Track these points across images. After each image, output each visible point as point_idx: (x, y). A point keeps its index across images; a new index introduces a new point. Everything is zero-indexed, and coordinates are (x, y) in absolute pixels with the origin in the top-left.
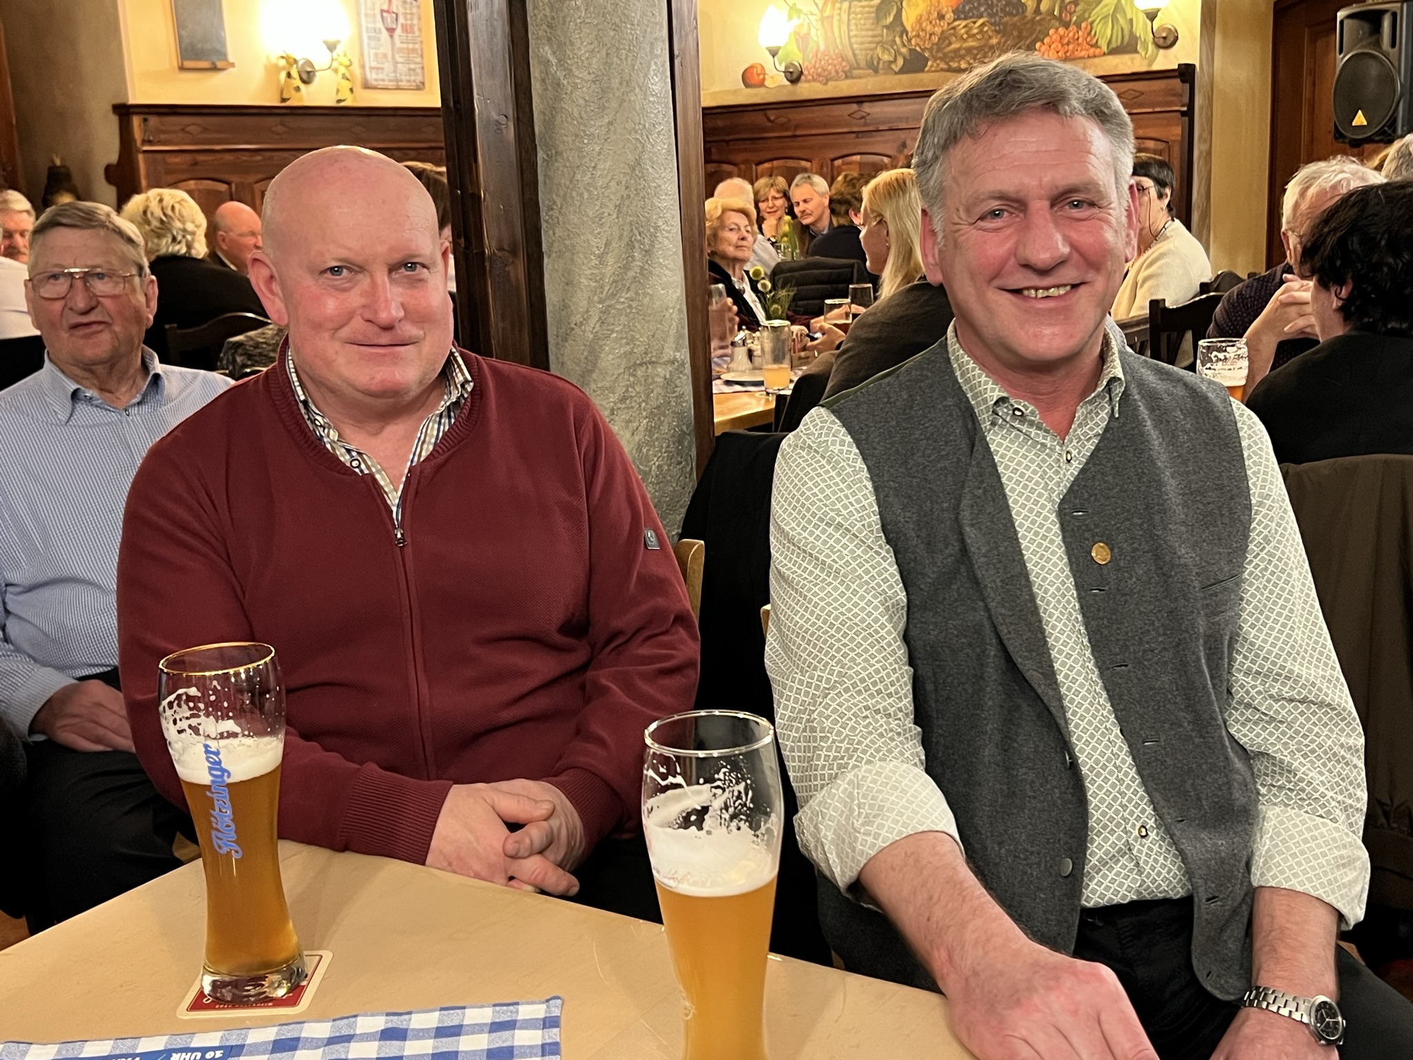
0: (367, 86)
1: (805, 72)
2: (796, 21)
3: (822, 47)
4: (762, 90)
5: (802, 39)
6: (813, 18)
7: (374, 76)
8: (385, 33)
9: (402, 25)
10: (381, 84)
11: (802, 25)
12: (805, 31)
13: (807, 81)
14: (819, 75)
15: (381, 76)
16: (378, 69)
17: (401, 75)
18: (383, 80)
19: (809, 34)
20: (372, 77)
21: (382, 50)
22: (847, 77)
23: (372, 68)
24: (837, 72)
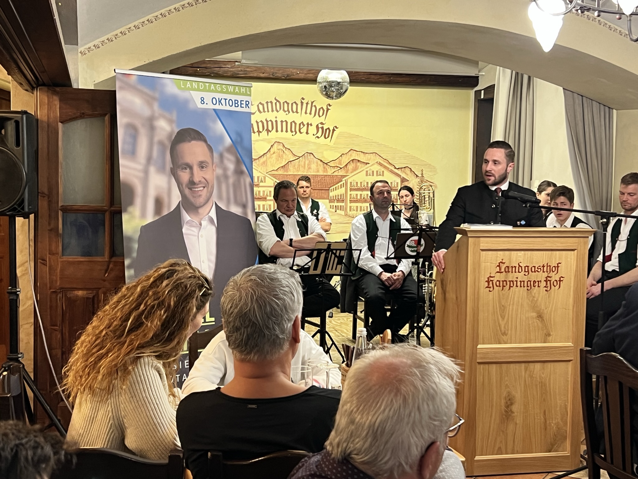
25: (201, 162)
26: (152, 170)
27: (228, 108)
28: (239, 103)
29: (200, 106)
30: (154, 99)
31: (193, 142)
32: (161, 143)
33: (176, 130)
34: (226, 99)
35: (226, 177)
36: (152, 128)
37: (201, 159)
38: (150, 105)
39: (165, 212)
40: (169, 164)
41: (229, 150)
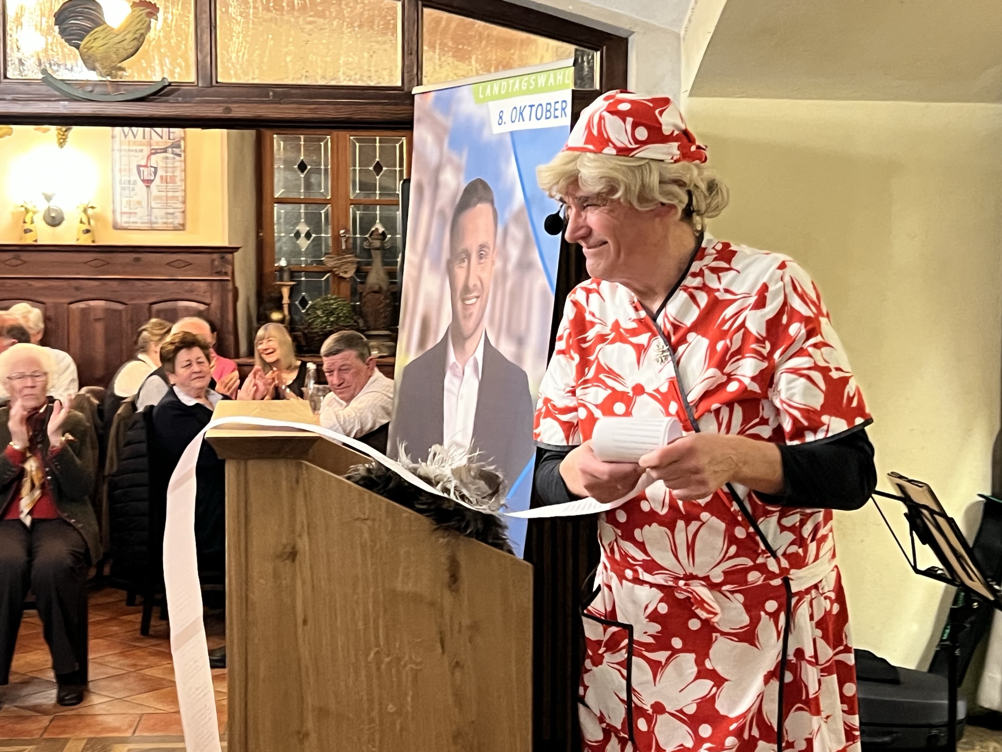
0: (116, 227)
7: (125, 218)
8: (141, 185)
9: (162, 177)
10: (133, 226)
15: (132, 220)
16: (131, 213)
17: (156, 218)
18: (136, 223)
20: (122, 220)
21: (136, 198)
23: (122, 213)
25: (482, 247)
26: (427, 263)
27: (534, 125)
28: (552, 110)
29: (497, 130)
30: (445, 129)
31: (479, 206)
32: (442, 213)
33: (464, 185)
34: (531, 106)
35: (504, 275)
36: (436, 185)
37: (481, 241)
38: (439, 141)
39: (430, 345)
40: (446, 255)
41: (517, 218)
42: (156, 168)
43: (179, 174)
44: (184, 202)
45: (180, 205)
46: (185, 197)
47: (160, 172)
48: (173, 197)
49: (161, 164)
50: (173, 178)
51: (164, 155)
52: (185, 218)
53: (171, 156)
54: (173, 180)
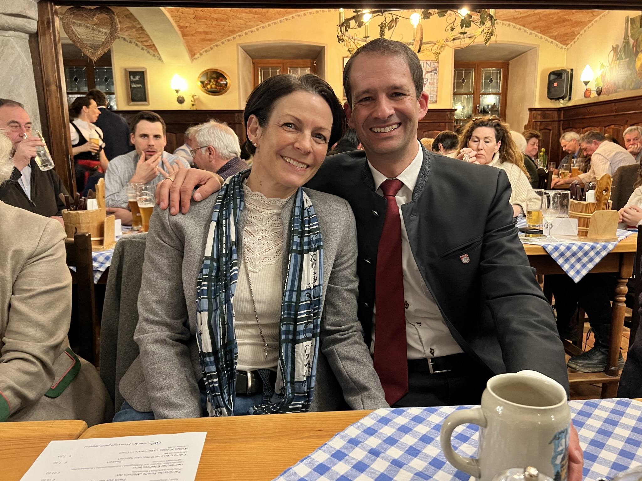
1: (603, 91)
2: (602, 70)
3: (609, 80)
4: (589, 99)
5: (603, 77)
6: (607, 68)
11: (604, 71)
12: (604, 74)
13: (603, 94)
14: (607, 92)
19: (605, 75)
22: (615, 92)
24: (612, 90)
42: (427, 79)
43: (435, 81)
44: (437, 92)
45: (435, 93)
46: (437, 90)
47: (429, 81)
48: (433, 90)
49: (429, 77)
50: (434, 82)
51: (430, 74)
52: (437, 98)
53: (433, 73)
54: (434, 84)
